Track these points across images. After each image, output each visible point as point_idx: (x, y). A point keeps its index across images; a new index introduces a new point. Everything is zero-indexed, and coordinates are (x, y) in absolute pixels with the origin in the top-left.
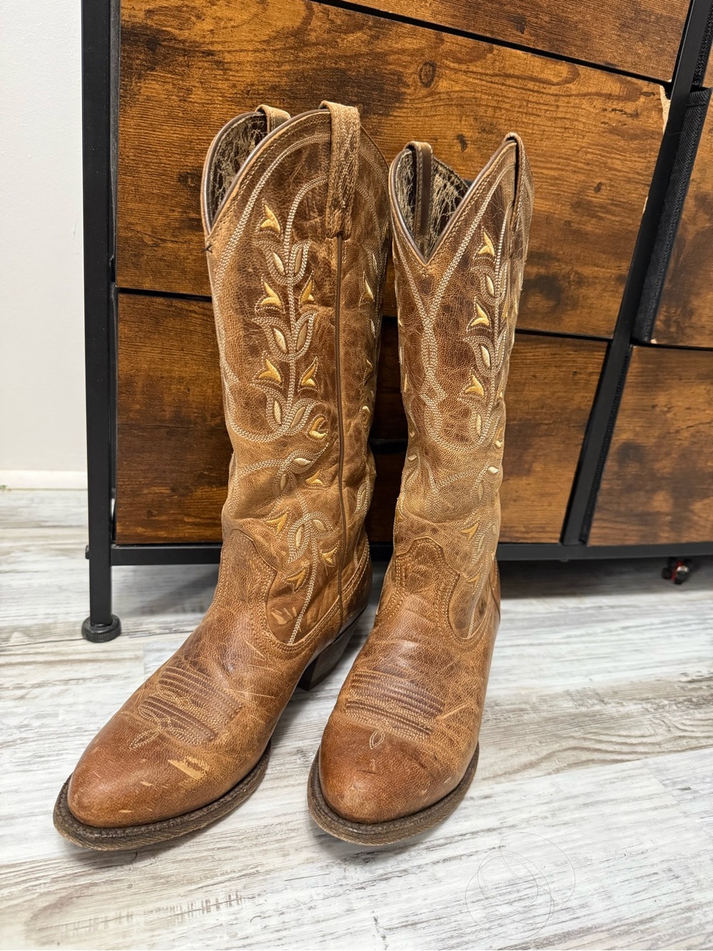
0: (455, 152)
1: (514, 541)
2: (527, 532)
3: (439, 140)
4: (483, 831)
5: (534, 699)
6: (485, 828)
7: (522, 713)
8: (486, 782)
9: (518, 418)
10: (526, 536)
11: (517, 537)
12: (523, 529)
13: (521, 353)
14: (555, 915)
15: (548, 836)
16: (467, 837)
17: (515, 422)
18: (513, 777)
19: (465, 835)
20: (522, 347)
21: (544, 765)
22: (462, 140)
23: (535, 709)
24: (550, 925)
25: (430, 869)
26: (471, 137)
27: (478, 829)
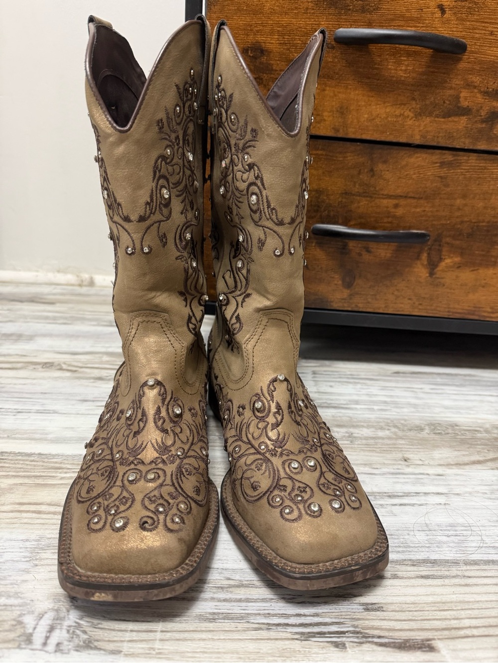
0: (436, 18)
1: (482, 319)
2: (493, 313)
3: (424, 10)
4: (434, 493)
5: (488, 426)
6: (434, 491)
7: (476, 432)
8: (440, 467)
9: (486, 220)
10: (492, 315)
11: (484, 316)
12: (490, 310)
13: (488, 169)
14: (483, 549)
15: (486, 504)
16: (421, 494)
17: (484, 224)
18: (462, 467)
19: (419, 493)
20: (489, 165)
21: (489, 464)
22: (442, 8)
23: (487, 431)
24: (478, 554)
25: (389, 508)
26: (449, 5)
27: (430, 492)
